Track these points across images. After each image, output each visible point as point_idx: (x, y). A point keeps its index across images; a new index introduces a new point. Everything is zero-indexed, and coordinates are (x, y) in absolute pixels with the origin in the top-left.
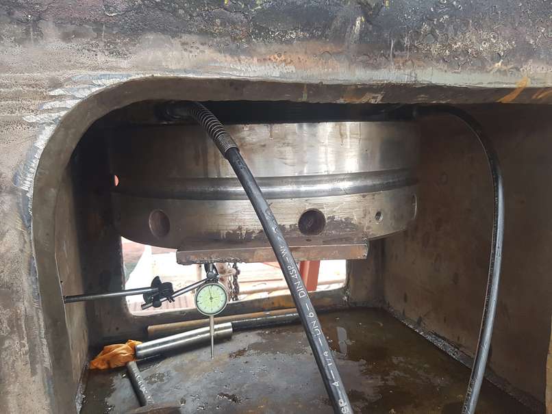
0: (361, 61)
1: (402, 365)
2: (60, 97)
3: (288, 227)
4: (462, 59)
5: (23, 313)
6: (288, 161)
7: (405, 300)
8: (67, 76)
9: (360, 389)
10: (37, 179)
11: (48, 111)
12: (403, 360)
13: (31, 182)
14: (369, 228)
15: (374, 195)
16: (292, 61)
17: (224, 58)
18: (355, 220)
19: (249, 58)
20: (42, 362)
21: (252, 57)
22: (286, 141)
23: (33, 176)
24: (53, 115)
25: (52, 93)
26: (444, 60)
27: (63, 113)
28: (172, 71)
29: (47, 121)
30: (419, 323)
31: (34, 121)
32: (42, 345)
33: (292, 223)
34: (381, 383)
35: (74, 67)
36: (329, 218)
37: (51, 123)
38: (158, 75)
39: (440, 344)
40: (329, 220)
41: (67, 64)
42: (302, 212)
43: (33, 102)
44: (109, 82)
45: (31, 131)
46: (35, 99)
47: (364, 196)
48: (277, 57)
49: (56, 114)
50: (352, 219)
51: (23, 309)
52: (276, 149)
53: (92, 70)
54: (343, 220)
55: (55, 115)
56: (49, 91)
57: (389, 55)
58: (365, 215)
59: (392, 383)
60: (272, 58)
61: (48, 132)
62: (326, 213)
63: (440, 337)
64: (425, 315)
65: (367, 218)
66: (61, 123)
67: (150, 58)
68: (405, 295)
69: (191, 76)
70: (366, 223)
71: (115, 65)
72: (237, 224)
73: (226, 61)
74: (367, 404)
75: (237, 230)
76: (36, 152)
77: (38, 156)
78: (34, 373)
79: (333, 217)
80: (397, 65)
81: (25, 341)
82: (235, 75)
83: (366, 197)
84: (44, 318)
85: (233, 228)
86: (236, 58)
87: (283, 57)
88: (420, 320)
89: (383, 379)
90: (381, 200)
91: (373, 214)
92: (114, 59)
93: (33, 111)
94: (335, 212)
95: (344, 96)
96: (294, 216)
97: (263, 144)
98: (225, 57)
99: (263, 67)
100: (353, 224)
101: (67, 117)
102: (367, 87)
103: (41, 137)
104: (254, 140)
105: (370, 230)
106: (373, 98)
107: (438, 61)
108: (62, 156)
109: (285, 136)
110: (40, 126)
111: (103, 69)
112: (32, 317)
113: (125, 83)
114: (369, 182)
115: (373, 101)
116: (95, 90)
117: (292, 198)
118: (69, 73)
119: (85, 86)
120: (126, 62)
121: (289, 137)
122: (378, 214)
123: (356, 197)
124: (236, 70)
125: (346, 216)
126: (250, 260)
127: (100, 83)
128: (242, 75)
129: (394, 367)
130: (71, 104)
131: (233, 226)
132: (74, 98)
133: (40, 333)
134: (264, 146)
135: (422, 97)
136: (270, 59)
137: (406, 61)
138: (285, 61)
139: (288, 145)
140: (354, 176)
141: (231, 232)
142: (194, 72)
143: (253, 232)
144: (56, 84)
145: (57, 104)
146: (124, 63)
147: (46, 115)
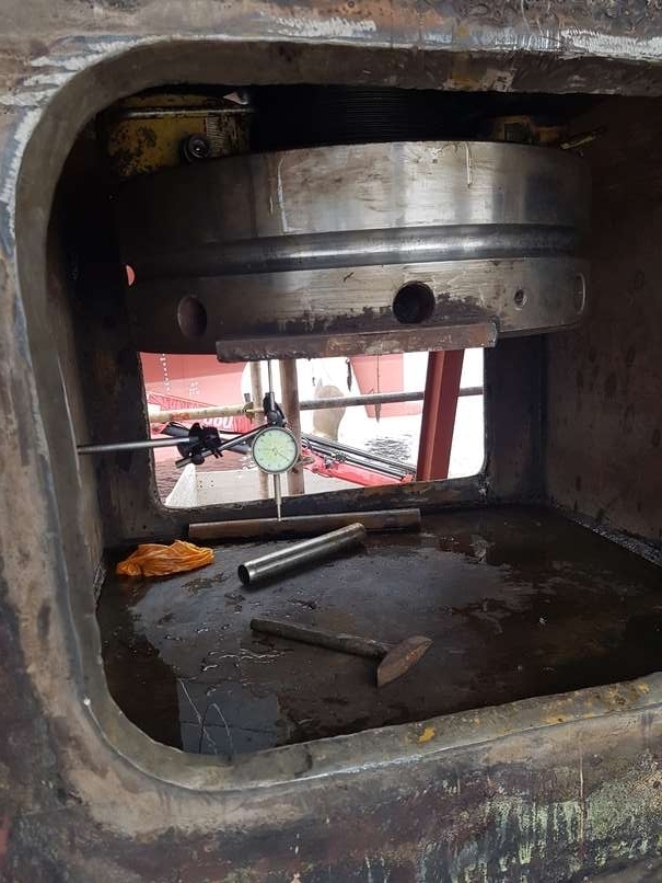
0: (476, 15)
1: (566, 570)
2: (45, 70)
3: (377, 310)
4: (637, 13)
5: (8, 377)
6: (375, 204)
7: (578, 487)
8: (53, 38)
9: (500, 597)
10: (20, 189)
11: (30, 89)
12: (569, 565)
13: (11, 189)
14: (503, 314)
15: (512, 262)
16: (370, 14)
17: (269, 9)
18: (482, 300)
19: (306, 8)
20: (36, 446)
21: (311, 9)
22: (372, 172)
23: (14, 182)
24: (37, 94)
25: (35, 63)
26: (606, 14)
27: (51, 92)
28: (198, 31)
29: (30, 103)
30: (599, 520)
31: (12, 103)
32: (35, 421)
33: (383, 304)
34: (531, 591)
35: (63, 25)
36: (440, 296)
37: (35, 107)
38: (178, 36)
39: (631, 545)
40: (441, 300)
41: (53, 20)
42: (399, 286)
43: (10, 76)
44: (112, 48)
45: (9, 118)
46: (13, 72)
47: (496, 264)
48: (347, 7)
49: (42, 93)
50: (477, 299)
51: (8, 371)
52: (357, 185)
53: (88, 30)
54: (463, 300)
55: (40, 95)
56: (31, 59)
57: (519, 7)
58: (498, 294)
59: (548, 591)
60: (341, 9)
61: (32, 119)
62: (436, 287)
63: (631, 536)
64: (609, 506)
65: (501, 299)
66: (49, 106)
67: (166, 10)
68: (579, 480)
69: (224, 37)
70: (498, 307)
71: (118, 21)
72: (301, 308)
73: (273, 14)
74: (508, 614)
75: (301, 319)
76: (16, 147)
77: (19, 153)
78: (25, 461)
79: (447, 296)
80: (532, 21)
81: (12, 416)
82: (284, 36)
83: (500, 266)
84: (37, 385)
85: (297, 314)
86: (287, 10)
87: (356, 8)
88: (601, 513)
89: (535, 587)
90: (523, 273)
91: (511, 293)
92: (116, 14)
93: (10, 89)
94: (449, 286)
95: (454, 74)
96: (387, 293)
97: (337, 177)
98: (272, 7)
99: (327, 23)
100: (478, 308)
101: (57, 98)
102: (487, 56)
103: (22, 125)
104: (324, 172)
105: (507, 318)
106: (500, 79)
107: (597, 16)
108: (52, 162)
109: (371, 164)
110: (21, 111)
111: (100, 28)
112: (20, 383)
113: (132, 49)
114: (506, 243)
115: (499, 88)
116: (93, 59)
117: (382, 264)
118: (57, 34)
119: (80, 52)
120: (133, 17)
121: (378, 165)
122: (519, 295)
123: (483, 265)
124: (288, 27)
125: (467, 294)
126: (321, 354)
127: (98, 47)
128: (297, 34)
129: (555, 573)
130: (61, 79)
131: (295, 312)
132: (64, 70)
133: (31, 406)
134: (339, 180)
135: (576, 82)
136: (337, 11)
137: (546, 15)
138: (360, 13)
139: (376, 177)
140: (483, 230)
141: (294, 320)
142: (228, 32)
143: (326, 320)
144: (40, 50)
145: (43, 79)
146: (130, 20)
147: (26, 95)
